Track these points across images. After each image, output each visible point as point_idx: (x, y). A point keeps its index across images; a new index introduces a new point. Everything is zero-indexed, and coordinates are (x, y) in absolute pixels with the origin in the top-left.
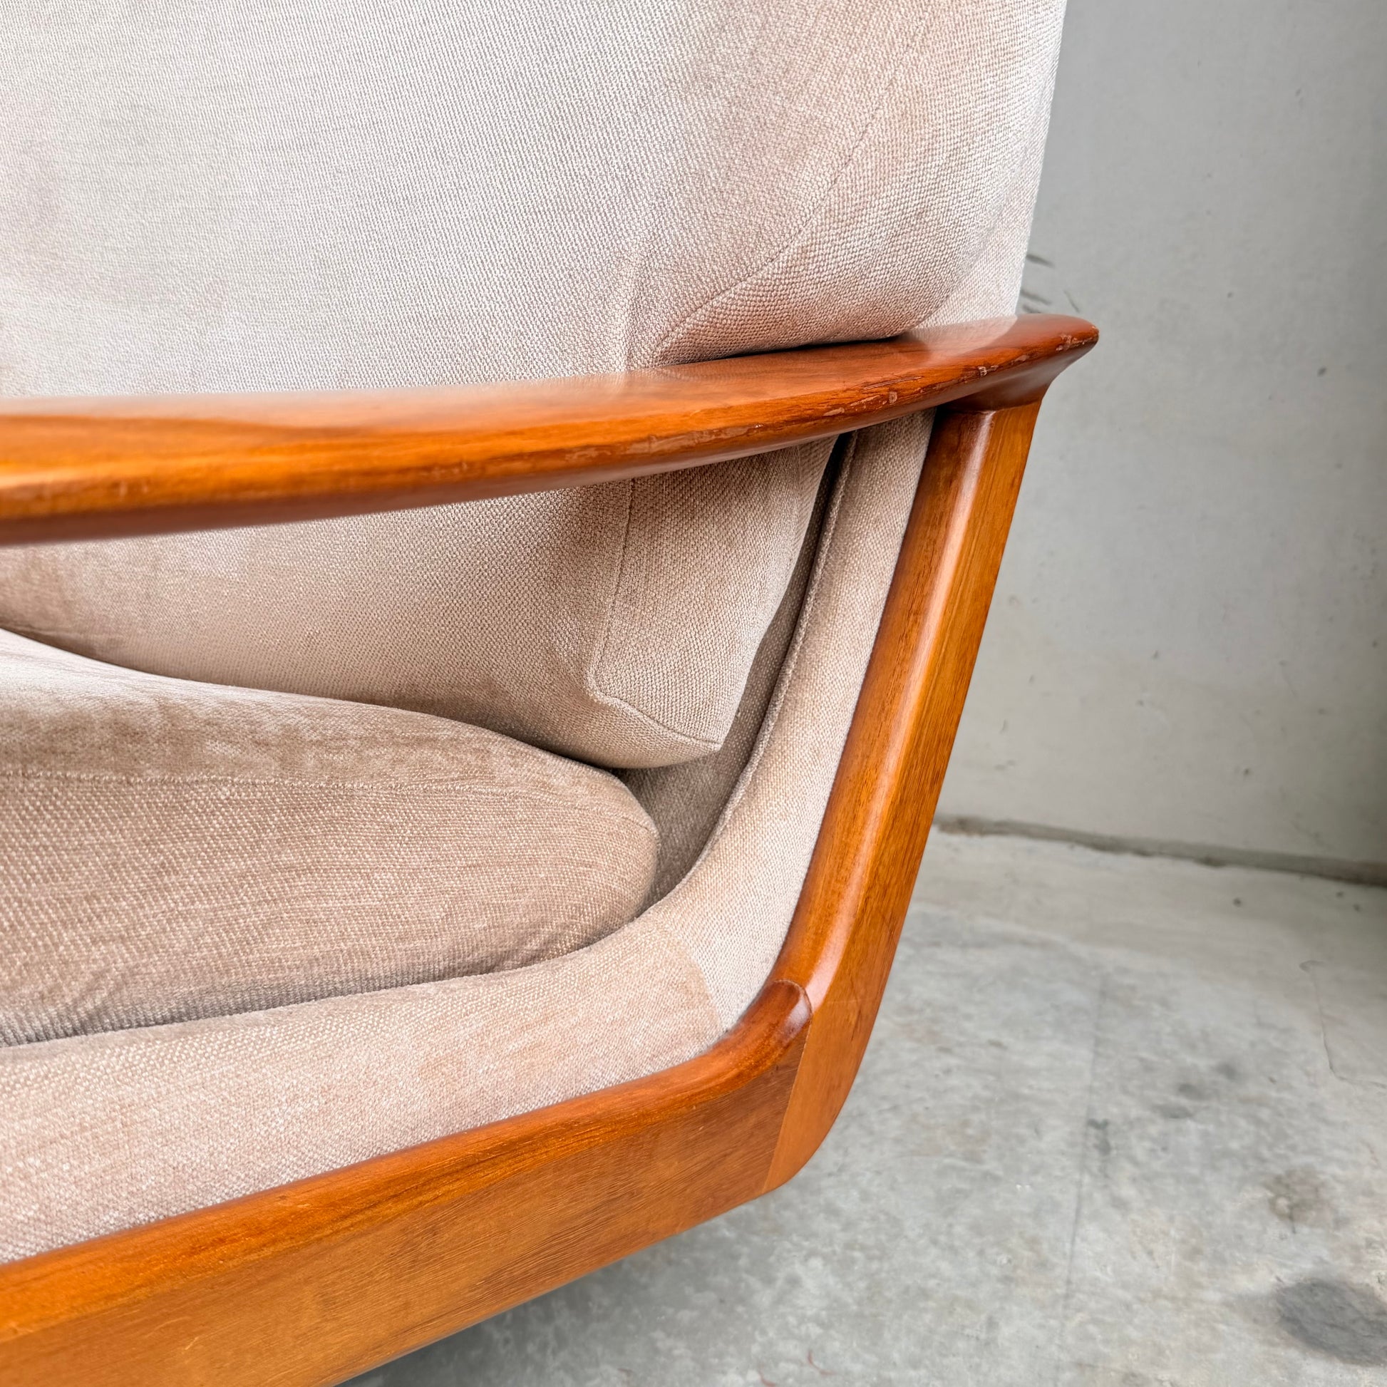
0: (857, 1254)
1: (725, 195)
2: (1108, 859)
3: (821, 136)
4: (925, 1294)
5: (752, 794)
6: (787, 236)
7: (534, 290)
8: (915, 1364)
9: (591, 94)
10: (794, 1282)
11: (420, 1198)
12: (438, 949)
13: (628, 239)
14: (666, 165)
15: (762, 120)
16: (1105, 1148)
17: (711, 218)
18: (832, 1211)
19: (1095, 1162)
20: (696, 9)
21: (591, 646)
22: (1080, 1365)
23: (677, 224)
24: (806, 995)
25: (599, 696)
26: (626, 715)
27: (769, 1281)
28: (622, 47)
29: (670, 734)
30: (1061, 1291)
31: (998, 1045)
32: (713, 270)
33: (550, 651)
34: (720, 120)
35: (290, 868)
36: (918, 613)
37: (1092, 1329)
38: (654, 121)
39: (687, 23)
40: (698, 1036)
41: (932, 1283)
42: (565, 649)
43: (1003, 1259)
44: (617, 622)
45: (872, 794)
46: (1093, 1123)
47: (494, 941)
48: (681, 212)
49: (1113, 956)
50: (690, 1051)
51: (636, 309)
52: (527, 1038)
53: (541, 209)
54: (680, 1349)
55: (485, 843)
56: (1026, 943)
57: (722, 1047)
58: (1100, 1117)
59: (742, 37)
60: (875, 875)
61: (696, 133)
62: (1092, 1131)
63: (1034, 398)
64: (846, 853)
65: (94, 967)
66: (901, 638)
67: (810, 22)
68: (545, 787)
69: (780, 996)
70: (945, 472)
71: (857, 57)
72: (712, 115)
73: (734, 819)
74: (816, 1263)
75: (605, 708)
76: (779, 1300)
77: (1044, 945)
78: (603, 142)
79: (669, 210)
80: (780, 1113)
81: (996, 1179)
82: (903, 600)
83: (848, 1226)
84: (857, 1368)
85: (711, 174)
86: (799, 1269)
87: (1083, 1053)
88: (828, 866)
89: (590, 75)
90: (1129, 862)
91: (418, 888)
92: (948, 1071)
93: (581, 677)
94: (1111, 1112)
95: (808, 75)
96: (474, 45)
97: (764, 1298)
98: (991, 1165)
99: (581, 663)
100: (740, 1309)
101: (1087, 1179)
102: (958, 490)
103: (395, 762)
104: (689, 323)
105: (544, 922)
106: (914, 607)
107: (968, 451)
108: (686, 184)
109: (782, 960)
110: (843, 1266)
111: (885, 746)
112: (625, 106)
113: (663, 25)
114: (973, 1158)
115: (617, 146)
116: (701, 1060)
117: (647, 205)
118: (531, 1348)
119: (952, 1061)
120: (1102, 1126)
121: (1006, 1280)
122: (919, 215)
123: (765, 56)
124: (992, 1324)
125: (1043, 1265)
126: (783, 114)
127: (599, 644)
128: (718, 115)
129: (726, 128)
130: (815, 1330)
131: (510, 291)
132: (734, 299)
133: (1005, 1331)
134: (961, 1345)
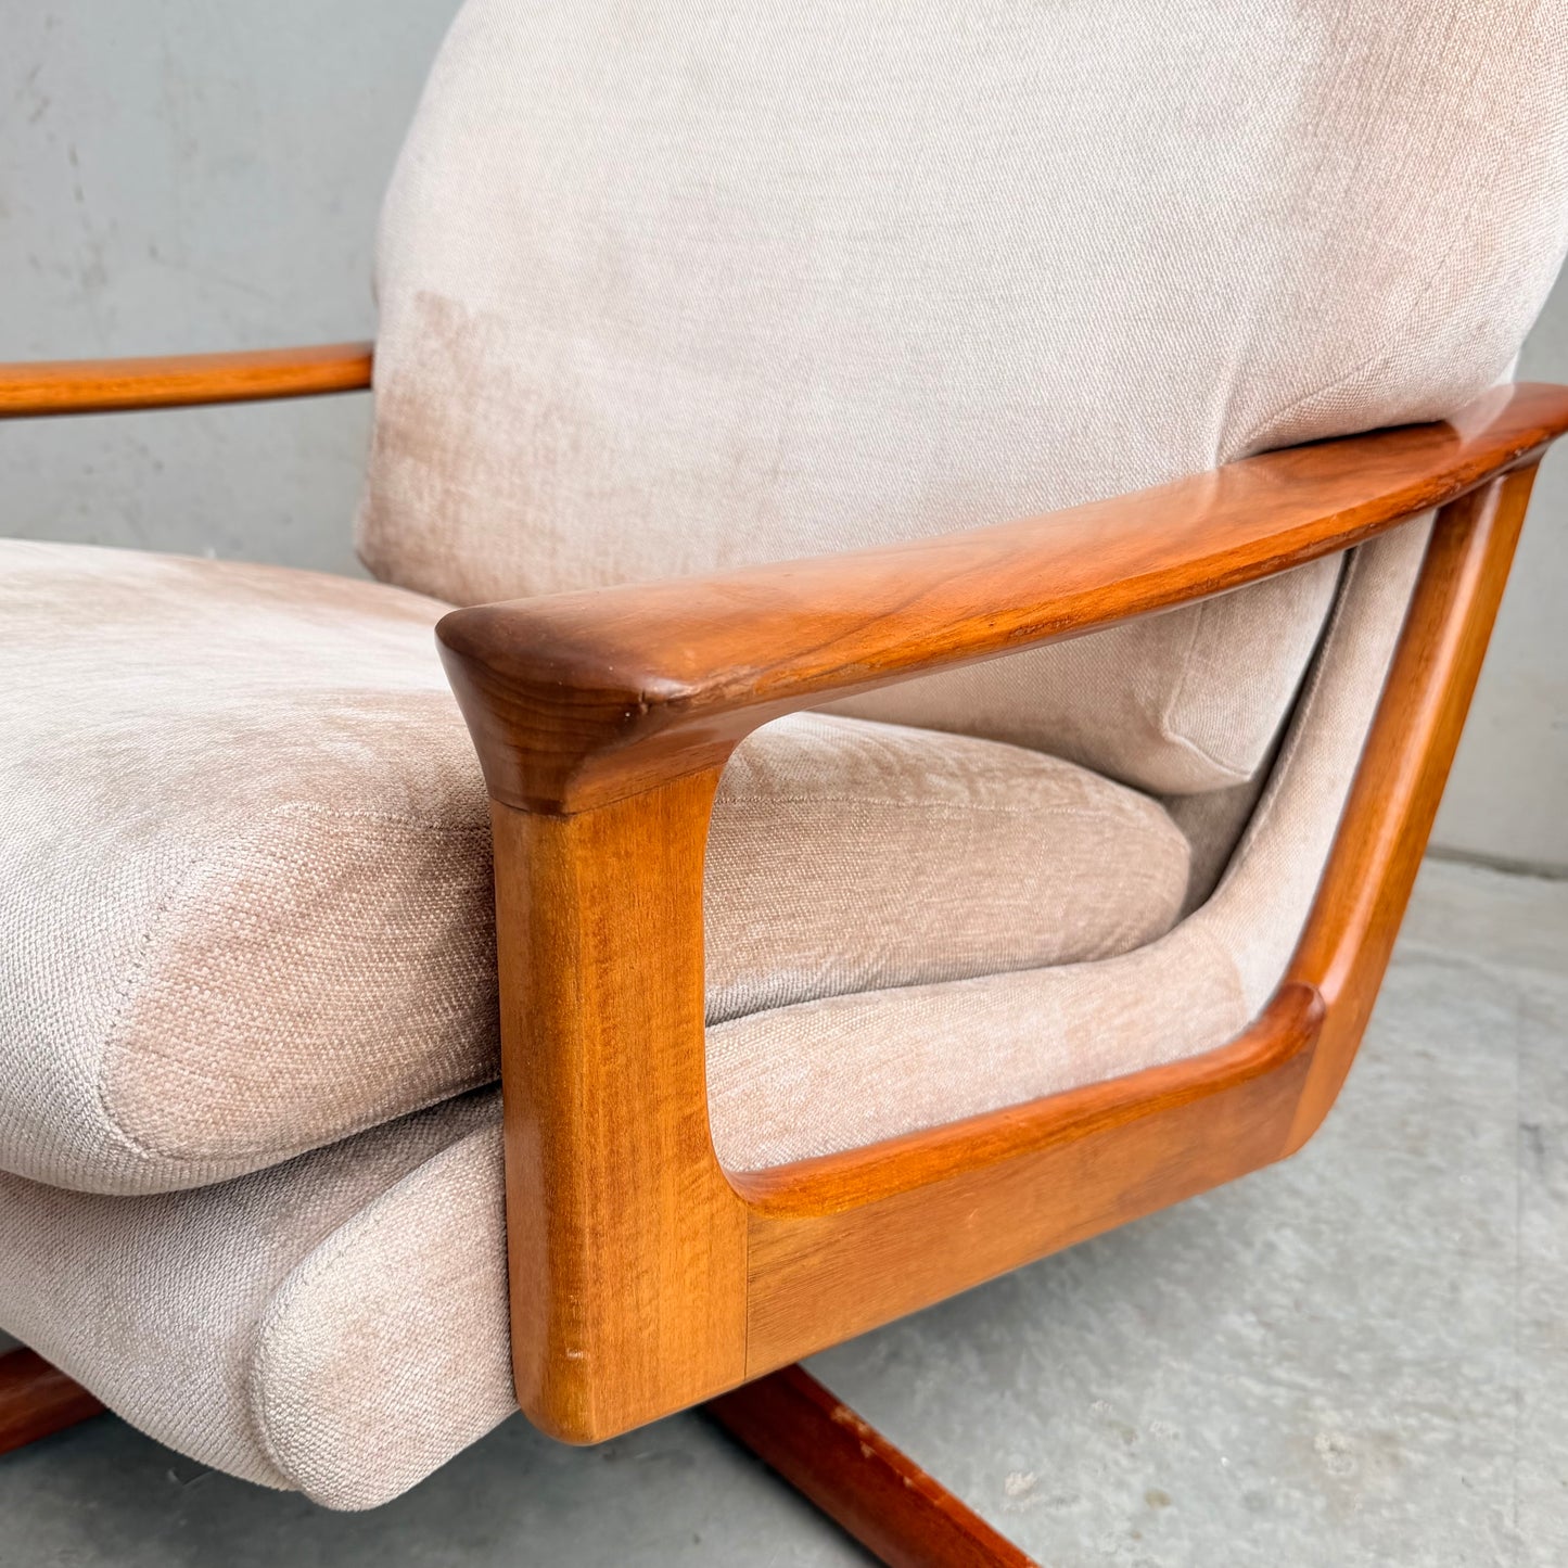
0: (1324, 1227)
1: (1320, 314)
2: (1512, 882)
3: (1406, 266)
4: (1390, 1261)
5: (1276, 817)
6: (1373, 350)
7: (1134, 388)
8: (1392, 1315)
9: (1191, 218)
10: (1271, 1247)
11: (1090, 1127)
12: (1056, 941)
13: (1227, 349)
14: (1265, 286)
15: (1355, 252)
16: (1539, 1149)
17: (1305, 333)
18: (1294, 1192)
19: (1531, 1158)
20: (1293, 149)
21: (1169, 692)
22: (1538, 1324)
23: (1274, 337)
24: (1320, 994)
25: (1171, 736)
26: (1187, 751)
27: (1248, 1244)
28: (1221, 179)
29: (1217, 767)
30: (1513, 1263)
31: (1424, 1055)
32: (1305, 377)
33: (1130, 695)
34: (1317, 250)
35: (980, 873)
36: (1427, 659)
37: (1545, 1296)
38: (1253, 247)
39: (1285, 161)
40: (1232, 1025)
41: (1395, 1254)
42: (1144, 694)
43: (1457, 1236)
44: (1192, 672)
45: (1381, 824)
46: (1525, 1127)
47: (1088, 937)
48: (1277, 327)
49: (1528, 977)
50: (1225, 1037)
51: (1233, 407)
52: (1125, 1017)
53: (1141, 317)
54: (1182, 1293)
55: (1088, 856)
56: (1441, 962)
57: (1250, 1034)
58: (1532, 1121)
59: (1336, 177)
60: (1382, 894)
61: (1293, 260)
62: (1525, 1134)
63: (1534, 465)
64: (1356, 873)
65: (882, 940)
66: (1412, 682)
67: (1399, 166)
68: (1120, 810)
69: (1297, 995)
70: (1458, 530)
71: (1440, 198)
72: (1309, 245)
73: (1259, 841)
74: (1288, 1233)
75: (1172, 745)
76: (1261, 1260)
77: (1459, 965)
78: (1203, 262)
79: (1266, 326)
80: (1299, 1092)
81: (1439, 1171)
82: (1414, 646)
83: (1311, 1203)
84: (1340, 1316)
85: (1307, 296)
86: (1272, 1236)
87: (1508, 1067)
88: (1339, 884)
89: (1190, 201)
90: (1531, 886)
91: (1049, 892)
92: (1381, 1078)
93: (1157, 718)
94: (1540, 1117)
95: (1396, 213)
96: (1068, 161)
97: (1247, 1258)
98: (1435, 1159)
99: (1158, 707)
100: (1227, 1265)
101: (1525, 1174)
102: (1468, 548)
103: (1032, 789)
104: (1277, 419)
105: (1118, 924)
106: (1425, 654)
107: (1479, 512)
108: (1283, 303)
109: (1297, 964)
110: (1312, 1236)
111: (1394, 780)
112: (1225, 232)
113: (1261, 161)
114: (1416, 1152)
115: (1218, 267)
116: (1234, 1045)
117: (1246, 320)
118: (1052, 1285)
119: (1384, 1069)
120: (1534, 1130)
121: (1463, 1253)
122: (1480, 328)
123: (1357, 194)
124: (1454, 1288)
125: (1494, 1243)
126: (1374, 246)
127: (1176, 692)
128: (1314, 245)
129: (1322, 256)
130: (1297, 1286)
131: (1110, 388)
132: (1320, 401)
133: (1468, 1295)
134: (1429, 1303)
